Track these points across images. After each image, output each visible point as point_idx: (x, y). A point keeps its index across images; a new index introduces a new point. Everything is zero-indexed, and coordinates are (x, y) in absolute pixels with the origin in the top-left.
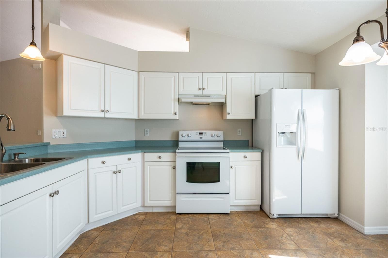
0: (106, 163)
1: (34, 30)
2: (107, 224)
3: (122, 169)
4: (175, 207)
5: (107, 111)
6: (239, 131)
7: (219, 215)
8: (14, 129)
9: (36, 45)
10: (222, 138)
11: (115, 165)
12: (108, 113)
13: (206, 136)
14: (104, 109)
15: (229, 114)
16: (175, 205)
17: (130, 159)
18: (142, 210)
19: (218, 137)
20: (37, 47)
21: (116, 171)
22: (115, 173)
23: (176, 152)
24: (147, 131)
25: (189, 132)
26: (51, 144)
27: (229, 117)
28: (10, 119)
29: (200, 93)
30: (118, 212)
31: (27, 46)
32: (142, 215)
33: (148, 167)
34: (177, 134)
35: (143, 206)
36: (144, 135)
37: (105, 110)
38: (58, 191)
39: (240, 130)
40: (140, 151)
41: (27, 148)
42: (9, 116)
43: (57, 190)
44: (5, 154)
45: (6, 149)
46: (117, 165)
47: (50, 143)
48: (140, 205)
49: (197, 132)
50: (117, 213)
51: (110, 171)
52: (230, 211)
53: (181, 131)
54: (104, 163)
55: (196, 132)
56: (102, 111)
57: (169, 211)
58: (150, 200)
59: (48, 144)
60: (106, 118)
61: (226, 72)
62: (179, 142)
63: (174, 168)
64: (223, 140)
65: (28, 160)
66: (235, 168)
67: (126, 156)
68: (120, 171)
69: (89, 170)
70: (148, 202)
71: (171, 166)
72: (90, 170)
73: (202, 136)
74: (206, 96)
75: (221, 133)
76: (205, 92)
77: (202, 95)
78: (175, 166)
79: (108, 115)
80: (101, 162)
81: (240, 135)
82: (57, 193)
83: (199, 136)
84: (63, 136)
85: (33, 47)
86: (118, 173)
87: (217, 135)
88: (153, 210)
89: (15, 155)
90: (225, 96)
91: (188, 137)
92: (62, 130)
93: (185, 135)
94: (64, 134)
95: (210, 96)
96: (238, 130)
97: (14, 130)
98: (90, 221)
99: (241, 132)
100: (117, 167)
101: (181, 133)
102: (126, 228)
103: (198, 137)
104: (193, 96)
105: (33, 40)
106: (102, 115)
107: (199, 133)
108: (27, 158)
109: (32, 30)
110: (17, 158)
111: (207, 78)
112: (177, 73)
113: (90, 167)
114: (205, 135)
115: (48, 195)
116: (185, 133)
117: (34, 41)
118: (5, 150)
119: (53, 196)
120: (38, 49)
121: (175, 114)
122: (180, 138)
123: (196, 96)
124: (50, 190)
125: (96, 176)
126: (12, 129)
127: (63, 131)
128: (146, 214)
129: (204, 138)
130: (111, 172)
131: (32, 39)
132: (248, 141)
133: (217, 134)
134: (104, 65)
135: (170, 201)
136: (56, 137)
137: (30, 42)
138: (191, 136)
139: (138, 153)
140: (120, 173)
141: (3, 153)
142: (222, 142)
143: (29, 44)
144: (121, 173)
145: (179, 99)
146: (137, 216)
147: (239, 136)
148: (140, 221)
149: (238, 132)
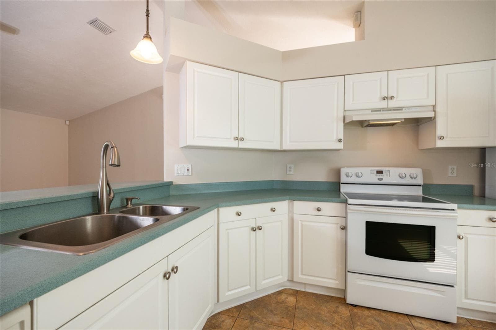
0: (242, 214)
1: (149, 16)
2: (241, 305)
3: (263, 224)
4: (344, 291)
5: (242, 139)
6: (453, 169)
7: (433, 323)
8: (119, 164)
9: (150, 38)
10: (420, 181)
11: (254, 218)
12: (243, 141)
13: (390, 176)
14: (237, 136)
15: (442, 138)
16: (344, 288)
17: (274, 210)
18: (289, 286)
19: (412, 178)
20: (152, 41)
21: (255, 227)
22: (254, 230)
23: (346, 203)
24: (290, 167)
25: (359, 170)
26: (174, 184)
27: (440, 144)
28: (115, 148)
29: (384, 104)
30: (258, 289)
31: (140, 41)
32: (291, 295)
33: (300, 222)
34: (338, 173)
35: (291, 280)
36: (287, 174)
37: (239, 138)
38: (177, 267)
39: (455, 167)
40: (288, 197)
41: (144, 189)
42: (114, 143)
43: (175, 266)
44: (113, 199)
45: (115, 192)
46: (256, 218)
47: (172, 182)
48: (287, 279)
49: (373, 170)
50: (256, 290)
51: (248, 226)
52: (458, 318)
53: (344, 167)
54: (239, 215)
55: (371, 170)
56: (236, 139)
57: (333, 295)
58: (302, 274)
59: (170, 184)
60: (239, 148)
61: (436, 65)
62: (342, 185)
63: (344, 228)
64: (422, 184)
65: (143, 207)
66: (467, 238)
67: (268, 206)
68: (260, 228)
69: (219, 224)
70: (299, 277)
71: (338, 224)
72: (221, 225)
73: (381, 176)
74: (394, 110)
75: (417, 172)
76: (392, 104)
77: (387, 108)
78: (345, 225)
79: (242, 145)
80: (235, 213)
81: (455, 175)
82: (175, 270)
83: (376, 175)
84: (188, 174)
85: (147, 41)
86: (258, 231)
87: (410, 176)
88: (305, 289)
89: (127, 200)
90: (432, 108)
91: (357, 178)
92: (186, 166)
93: (352, 175)
94: (189, 170)
95: (402, 110)
96: (450, 167)
97: (119, 166)
98: (221, 300)
99: (455, 171)
100: (256, 220)
101: (343, 171)
102: (271, 320)
103: (374, 178)
104: (370, 111)
105: (147, 32)
106: (234, 144)
107: (375, 172)
108: (141, 205)
109: (146, 17)
110: (130, 205)
111: (398, 80)
112: (344, 76)
113: (220, 221)
114: (387, 175)
115: (162, 275)
116: (352, 171)
117: (149, 32)
118: (114, 194)
119: (168, 279)
120: (154, 45)
121: (340, 141)
122: (343, 179)
123: (374, 110)
124: (164, 267)
125: (228, 233)
126: (116, 164)
127: (188, 166)
128: (296, 293)
129: (386, 180)
130: (248, 229)
131: (146, 30)
132: (472, 187)
133: (411, 173)
134: (238, 73)
135: (335, 279)
136: (180, 175)
137: (143, 35)
138: (361, 176)
139: (284, 200)
140: (259, 231)
141: (110, 199)
142: (421, 188)
143: (143, 38)
144: (262, 230)
145: (345, 117)
146: (283, 296)
147: (451, 177)
148: (290, 309)
149: (450, 171)
